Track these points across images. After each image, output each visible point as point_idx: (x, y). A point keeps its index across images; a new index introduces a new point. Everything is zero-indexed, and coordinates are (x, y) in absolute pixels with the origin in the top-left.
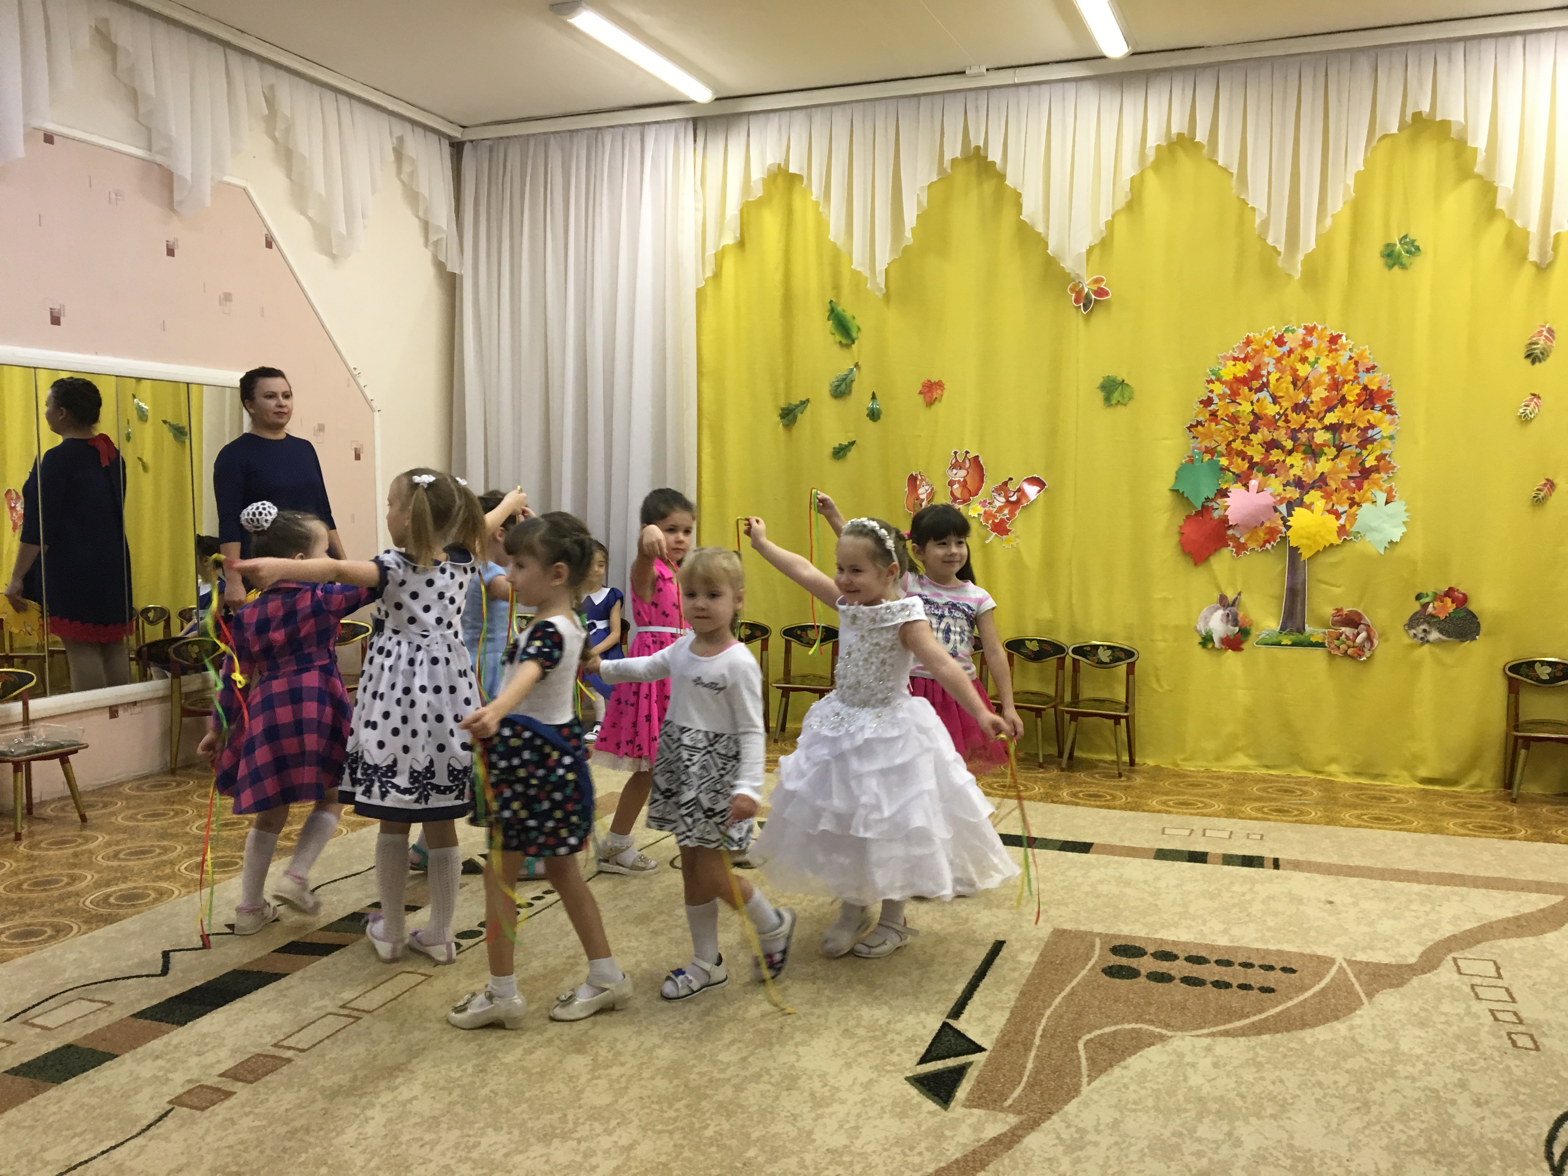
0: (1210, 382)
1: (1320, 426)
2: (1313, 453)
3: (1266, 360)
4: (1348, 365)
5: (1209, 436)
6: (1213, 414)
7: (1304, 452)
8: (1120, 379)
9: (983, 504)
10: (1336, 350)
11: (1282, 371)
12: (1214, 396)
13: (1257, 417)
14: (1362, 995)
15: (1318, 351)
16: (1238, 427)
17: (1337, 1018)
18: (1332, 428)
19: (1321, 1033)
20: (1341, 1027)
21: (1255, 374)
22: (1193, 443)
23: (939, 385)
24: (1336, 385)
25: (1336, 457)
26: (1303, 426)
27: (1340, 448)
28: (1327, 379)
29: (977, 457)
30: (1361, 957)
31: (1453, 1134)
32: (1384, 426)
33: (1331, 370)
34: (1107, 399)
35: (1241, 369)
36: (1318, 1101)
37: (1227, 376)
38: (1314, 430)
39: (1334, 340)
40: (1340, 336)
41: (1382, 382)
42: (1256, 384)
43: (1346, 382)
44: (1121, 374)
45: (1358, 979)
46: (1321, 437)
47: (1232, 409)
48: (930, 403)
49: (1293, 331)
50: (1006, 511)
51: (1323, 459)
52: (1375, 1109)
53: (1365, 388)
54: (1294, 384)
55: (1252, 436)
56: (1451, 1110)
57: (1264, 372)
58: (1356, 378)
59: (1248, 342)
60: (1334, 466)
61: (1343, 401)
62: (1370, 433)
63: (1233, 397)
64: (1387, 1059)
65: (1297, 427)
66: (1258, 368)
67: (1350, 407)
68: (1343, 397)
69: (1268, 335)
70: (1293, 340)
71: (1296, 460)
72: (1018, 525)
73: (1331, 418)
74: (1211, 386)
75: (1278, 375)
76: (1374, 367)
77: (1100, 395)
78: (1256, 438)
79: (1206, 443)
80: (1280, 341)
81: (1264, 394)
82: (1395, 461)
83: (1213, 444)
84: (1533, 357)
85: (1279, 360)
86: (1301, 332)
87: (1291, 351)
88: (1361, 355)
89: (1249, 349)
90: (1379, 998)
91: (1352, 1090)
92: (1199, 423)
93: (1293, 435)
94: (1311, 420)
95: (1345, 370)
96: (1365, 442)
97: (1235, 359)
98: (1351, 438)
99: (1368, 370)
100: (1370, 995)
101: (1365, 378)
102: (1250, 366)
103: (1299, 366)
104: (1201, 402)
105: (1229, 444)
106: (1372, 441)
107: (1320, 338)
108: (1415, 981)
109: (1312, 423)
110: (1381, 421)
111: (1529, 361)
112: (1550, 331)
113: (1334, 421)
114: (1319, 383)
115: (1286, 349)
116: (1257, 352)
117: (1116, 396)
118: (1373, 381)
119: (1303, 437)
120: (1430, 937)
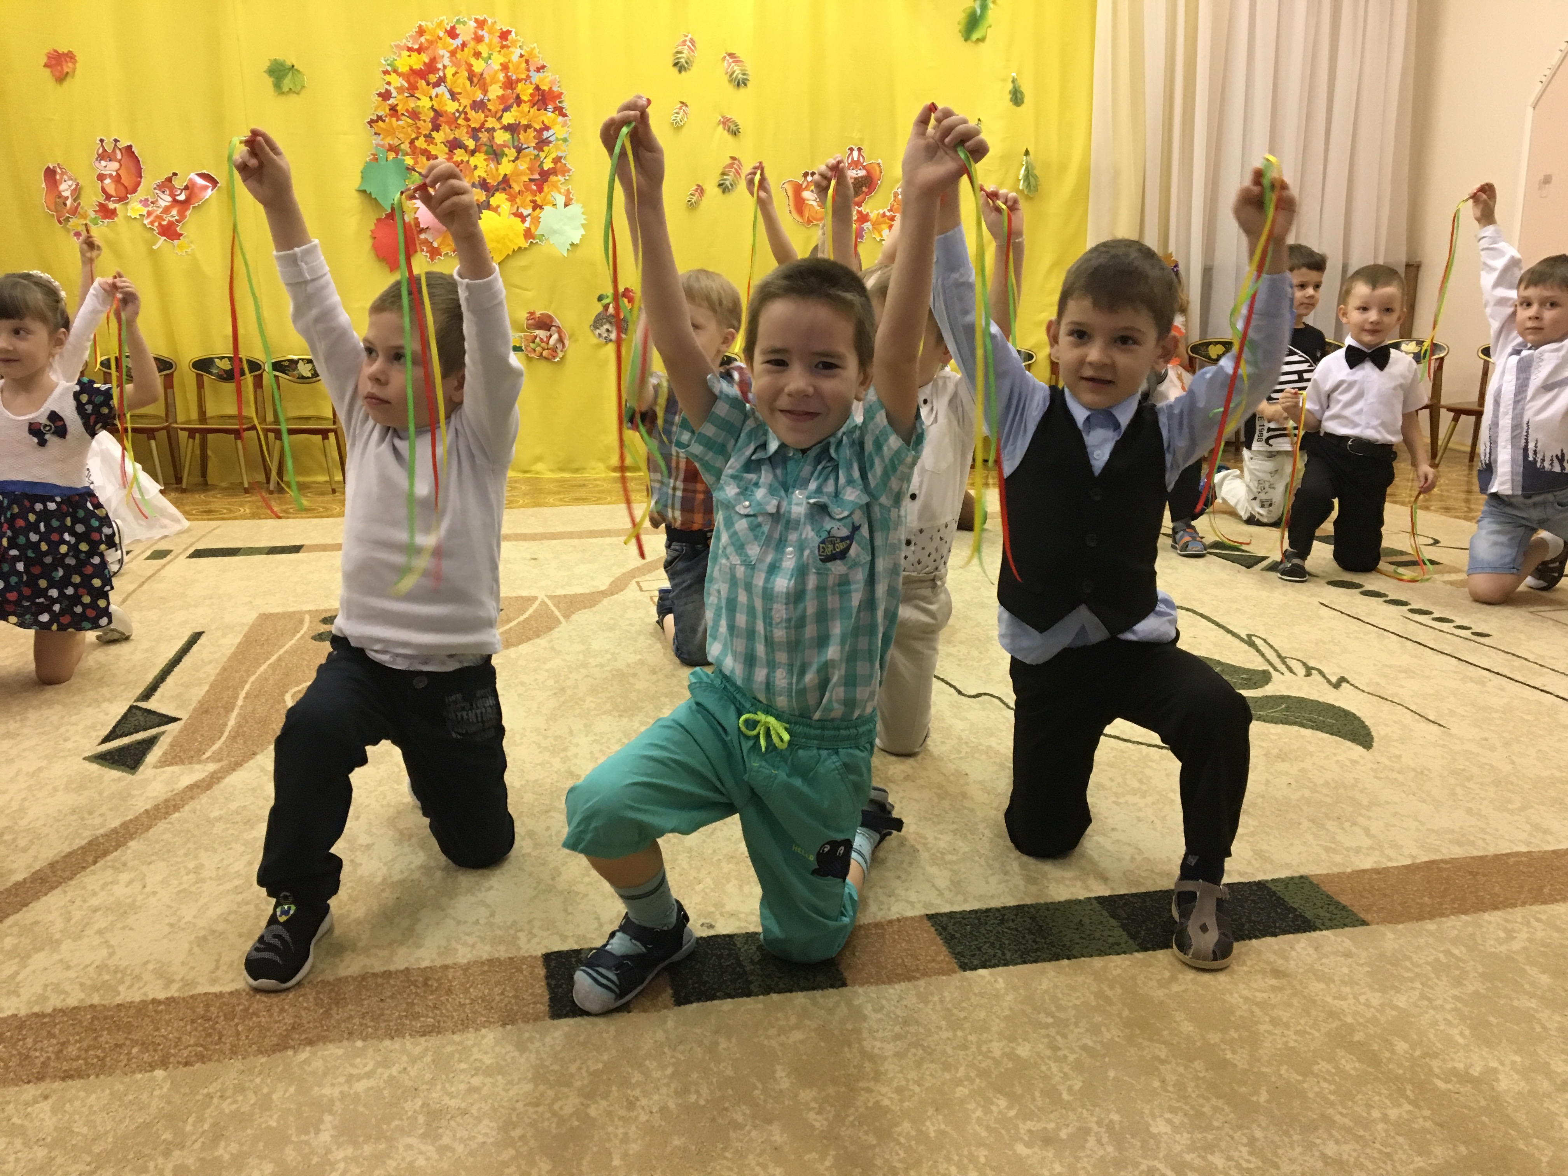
0: (386, 72)
1: (498, 126)
2: (496, 155)
3: (441, 52)
4: (519, 63)
5: (391, 132)
6: (393, 109)
7: (486, 153)
8: (289, 63)
9: (145, 203)
10: (507, 47)
11: (457, 64)
12: (391, 88)
13: (438, 114)
14: (561, 618)
15: (490, 47)
16: (420, 124)
17: (538, 636)
18: (510, 128)
19: (525, 648)
20: (542, 642)
21: (431, 67)
22: (376, 140)
23: (70, 56)
24: (510, 84)
25: (517, 158)
26: (483, 125)
27: (519, 150)
28: (501, 76)
29: (130, 147)
30: (560, 592)
31: (633, 696)
32: (557, 131)
33: (505, 67)
34: (278, 86)
35: (417, 61)
36: (519, 695)
37: (403, 69)
38: (493, 130)
39: (504, 35)
40: (509, 32)
41: (552, 82)
42: (433, 78)
43: (519, 80)
44: (290, 59)
45: (558, 607)
46: (501, 137)
47: (412, 104)
48: (61, 78)
49: (464, 23)
50: (174, 212)
51: (505, 160)
52: (569, 692)
53: (537, 88)
54: (470, 79)
55: (434, 134)
56: (632, 680)
57: (440, 66)
58: (529, 77)
59: (421, 32)
60: (515, 168)
61: (519, 101)
62: (546, 134)
63: (412, 90)
64: (581, 657)
65: (477, 126)
66: (433, 60)
67: (525, 107)
68: (518, 97)
69: (440, 24)
70: (466, 32)
71: (479, 160)
72: (191, 227)
73: (508, 118)
74: (388, 78)
75: (453, 70)
76: (543, 67)
77: (269, 81)
78: (439, 137)
79: (389, 140)
80: (452, 33)
81: (441, 90)
82: (570, 163)
83: (396, 142)
84: (680, 67)
85: (453, 53)
86: (473, 24)
87: (464, 45)
88: (531, 52)
89: (423, 39)
90: (574, 617)
91: (551, 682)
92: (380, 118)
93: (474, 133)
94: (489, 119)
95: (517, 67)
96: (542, 143)
97: (410, 49)
98: (528, 139)
99: (538, 70)
100: (567, 617)
101: (536, 78)
102: (425, 58)
103: (473, 61)
104: (380, 95)
105: (412, 142)
106: (546, 142)
107: (491, 32)
108: (605, 602)
109: (491, 123)
110: (554, 122)
111: (676, 70)
112: (692, 41)
113: (512, 121)
114: (494, 81)
115: (458, 42)
116: (431, 42)
117: (287, 83)
118: (544, 80)
119: (484, 136)
120: (618, 572)
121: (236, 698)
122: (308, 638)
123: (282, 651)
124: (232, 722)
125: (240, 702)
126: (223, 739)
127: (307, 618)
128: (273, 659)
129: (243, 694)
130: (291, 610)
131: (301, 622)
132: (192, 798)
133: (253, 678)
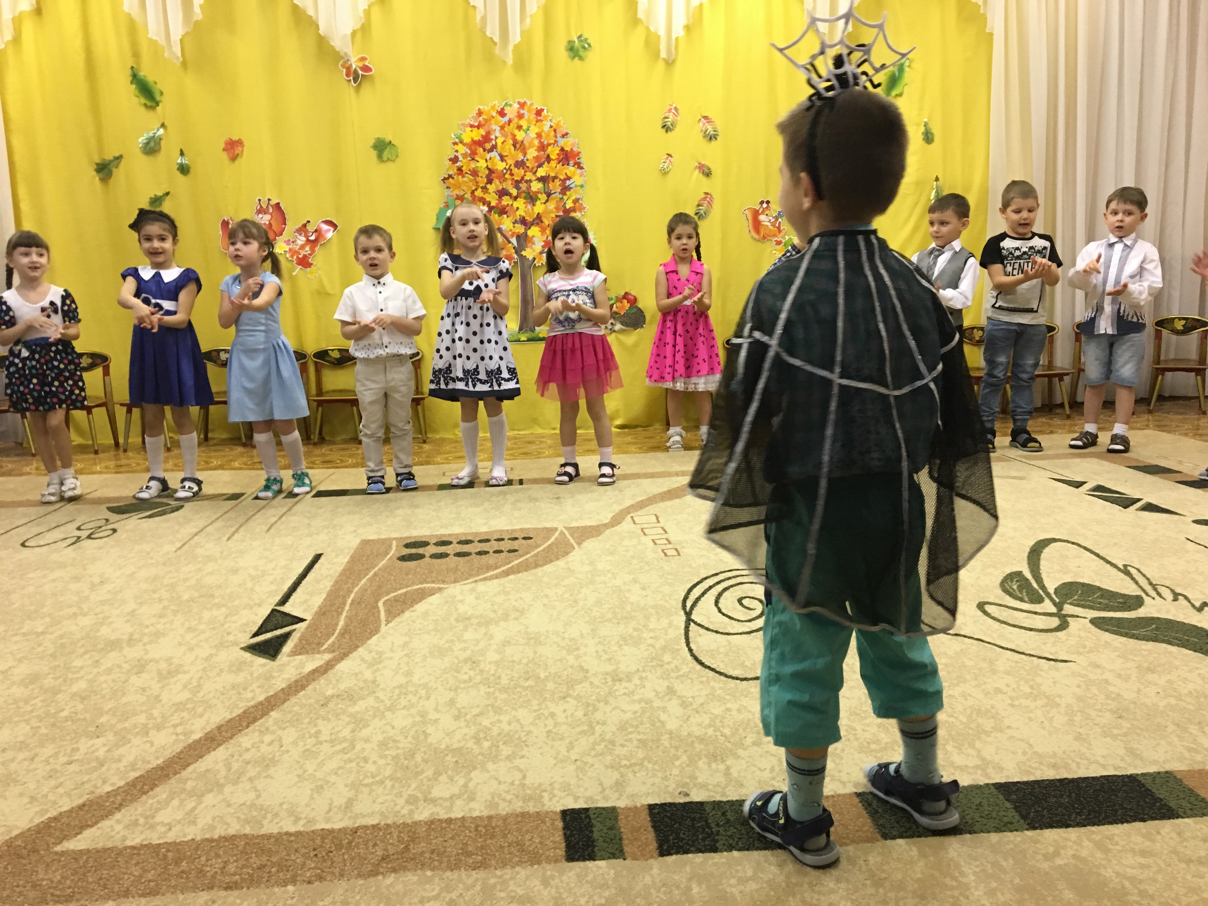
0: (455, 144)
1: (534, 178)
2: (532, 199)
3: (494, 127)
4: (549, 132)
5: (458, 186)
6: (460, 169)
7: (525, 198)
8: (387, 140)
9: (288, 242)
10: (541, 121)
11: (505, 135)
12: (459, 155)
13: (491, 171)
14: (575, 545)
15: (529, 121)
16: (479, 179)
17: (558, 559)
18: (542, 180)
19: (548, 568)
20: (561, 563)
21: (486, 138)
22: (447, 192)
23: (240, 143)
24: (542, 147)
25: (547, 201)
26: (523, 178)
27: (549, 195)
28: (536, 142)
29: (278, 204)
30: (574, 524)
31: (628, 608)
32: (577, 179)
33: (539, 135)
34: (380, 157)
35: (477, 135)
36: (544, 605)
37: (467, 140)
38: (530, 181)
39: (539, 112)
40: (542, 110)
41: (573, 145)
42: (488, 146)
43: (549, 145)
44: (389, 137)
45: (572, 536)
46: (536, 186)
47: (473, 165)
48: (234, 158)
49: (511, 105)
50: (307, 248)
51: (538, 203)
52: (581, 603)
53: (562, 149)
54: (514, 145)
55: (488, 186)
56: (627, 595)
57: (493, 137)
58: (556, 142)
59: (480, 113)
60: (546, 208)
61: (548, 159)
62: (568, 183)
63: (473, 156)
64: (590, 576)
65: (519, 178)
66: (488, 133)
67: (553, 164)
68: (548, 156)
69: (493, 107)
70: (511, 113)
71: (520, 203)
72: (319, 258)
73: (541, 172)
74: (456, 147)
75: (502, 139)
76: (567, 134)
77: (374, 153)
78: (492, 188)
79: (457, 192)
80: (502, 113)
81: (494, 154)
82: (585, 203)
83: (462, 193)
84: (666, 128)
85: (502, 128)
86: (516, 106)
87: (510, 121)
88: (558, 124)
89: (481, 119)
90: (585, 544)
91: (567, 596)
92: (450, 176)
93: (517, 184)
94: (528, 174)
95: (548, 135)
96: (565, 189)
97: (472, 126)
98: (555, 187)
99: (563, 136)
100: (579, 544)
101: (562, 142)
102: (482, 132)
103: (516, 132)
104: (450, 160)
105: (473, 192)
106: (568, 188)
107: (529, 111)
108: (607, 532)
109: (529, 176)
110: (574, 173)
111: (664, 130)
112: (676, 109)
113: (544, 174)
114: (531, 145)
115: (506, 119)
116: (486, 121)
117: (386, 154)
118: (567, 144)
119: (523, 186)
120: (617, 508)
121: (345, 604)
122: (395, 559)
123: (376, 569)
124: (341, 623)
125: (347, 608)
126: (336, 635)
127: (394, 543)
128: (371, 574)
129: (349, 601)
130: (383, 537)
131: (390, 546)
132: (314, 680)
133: (356, 589)
